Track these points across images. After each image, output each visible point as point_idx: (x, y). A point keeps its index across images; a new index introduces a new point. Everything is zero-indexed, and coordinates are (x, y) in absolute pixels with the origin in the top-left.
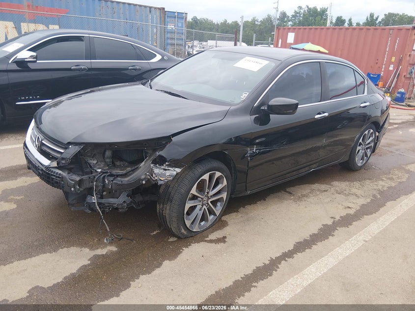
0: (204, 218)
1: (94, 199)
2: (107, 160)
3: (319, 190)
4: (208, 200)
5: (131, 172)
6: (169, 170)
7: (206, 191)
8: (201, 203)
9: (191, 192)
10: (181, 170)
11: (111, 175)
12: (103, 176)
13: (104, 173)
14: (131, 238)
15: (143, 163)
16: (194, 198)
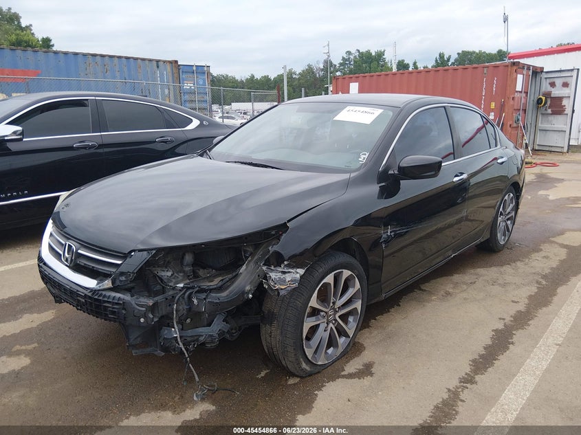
0: (332, 343)
1: (175, 332)
2: (187, 269)
3: (464, 283)
4: (335, 314)
5: (229, 284)
6: (289, 272)
7: (332, 301)
8: (325, 320)
9: (309, 305)
10: (304, 271)
11: (201, 291)
12: (188, 293)
13: (188, 288)
14: (229, 387)
15: (244, 267)
16: (315, 312)
